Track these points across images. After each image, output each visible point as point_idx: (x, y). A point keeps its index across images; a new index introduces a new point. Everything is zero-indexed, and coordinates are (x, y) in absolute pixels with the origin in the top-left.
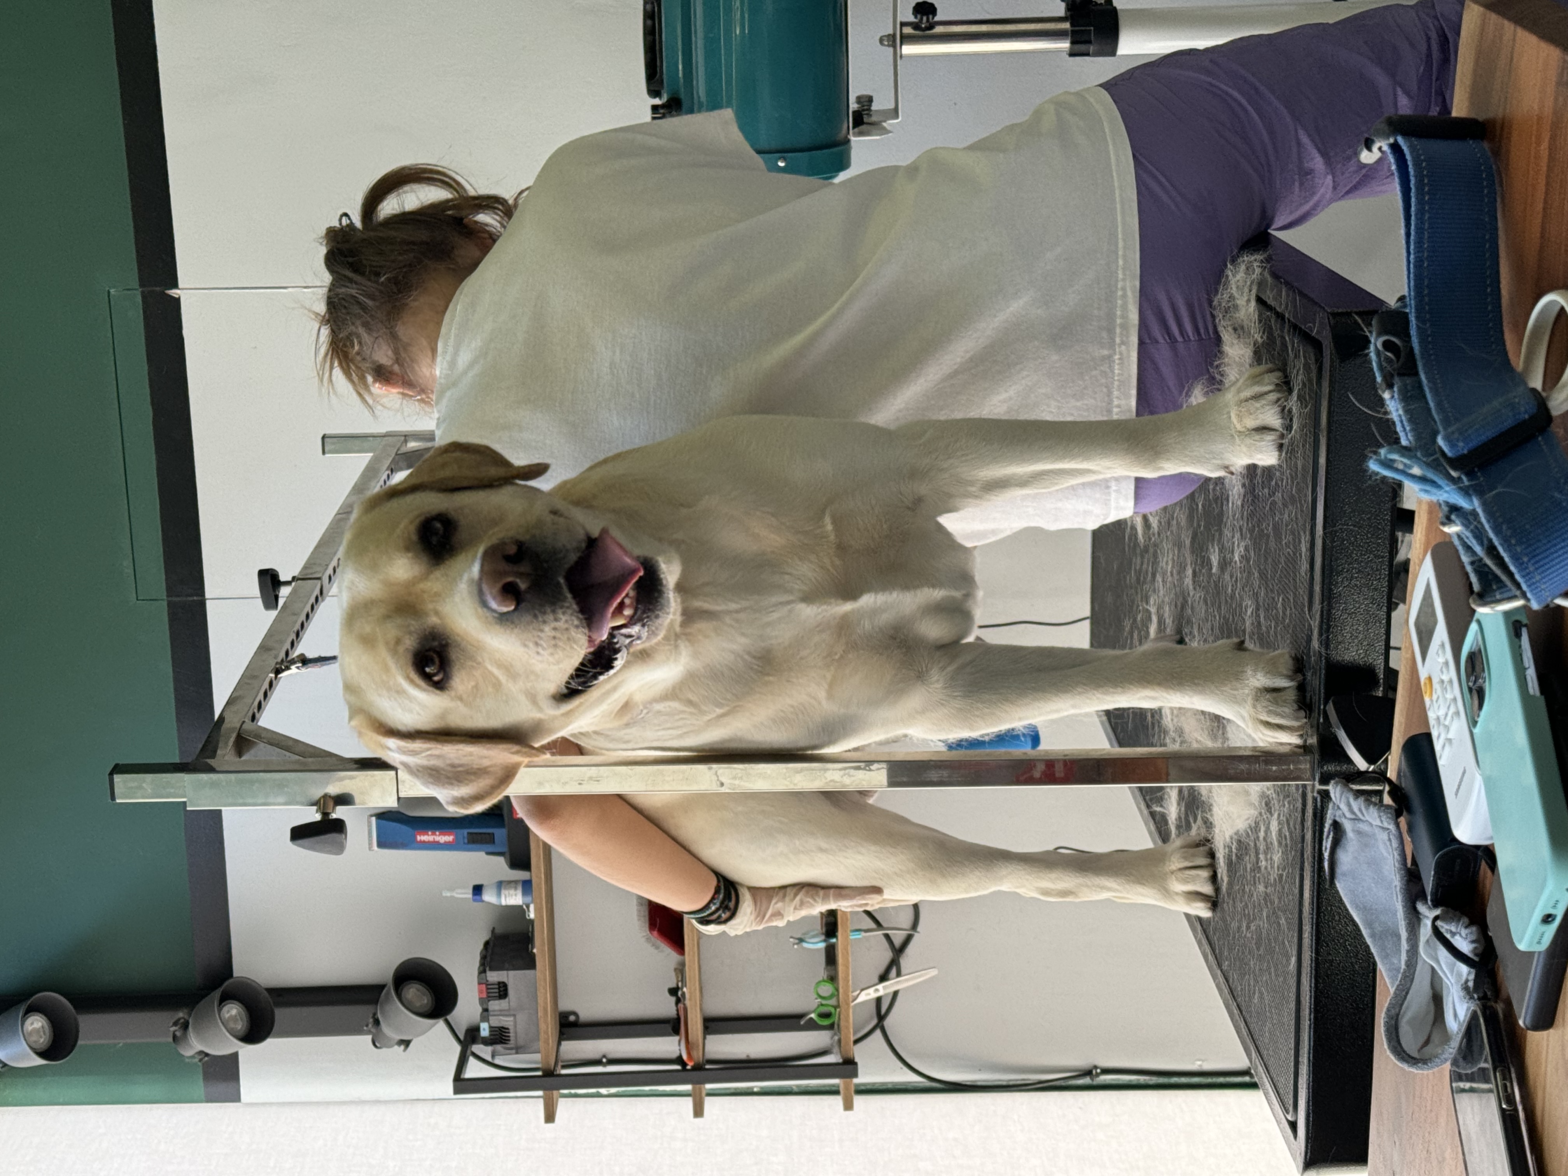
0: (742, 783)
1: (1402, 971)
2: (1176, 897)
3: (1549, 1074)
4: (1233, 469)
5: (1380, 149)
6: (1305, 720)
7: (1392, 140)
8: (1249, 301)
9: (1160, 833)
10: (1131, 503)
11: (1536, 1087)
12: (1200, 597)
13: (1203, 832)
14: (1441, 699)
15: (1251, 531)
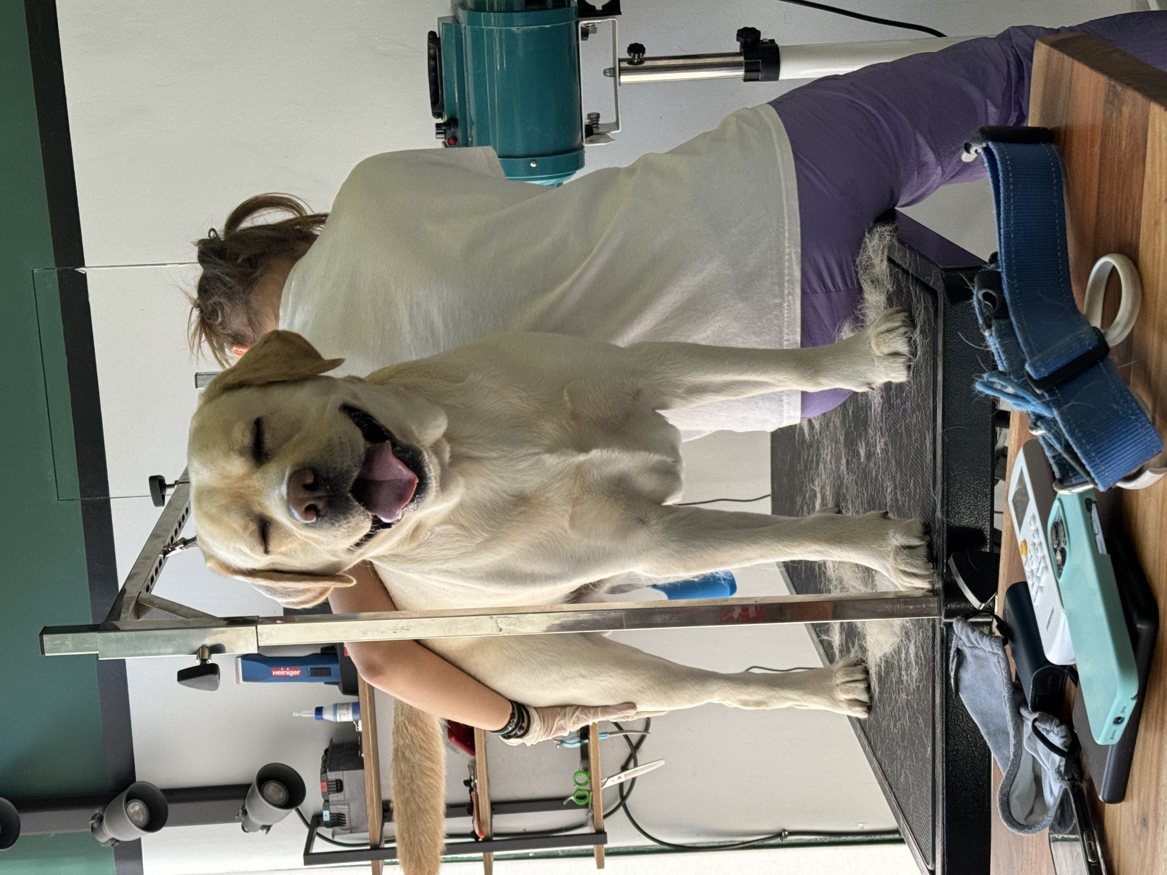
0: (516, 629)
1: (1011, 759)
2: (842, 705)
3: (1122, 835)
4: (874, 386)
5: (976, 151)
6: (932, 571)
7: (984, 145)
8: (882, 261)
9: (827, 655)
10: (799, 413)
11: (1113, 847)
12: (852, 480)
13: (860, 655)
14: (1034, 558)
15: (889, 431)
